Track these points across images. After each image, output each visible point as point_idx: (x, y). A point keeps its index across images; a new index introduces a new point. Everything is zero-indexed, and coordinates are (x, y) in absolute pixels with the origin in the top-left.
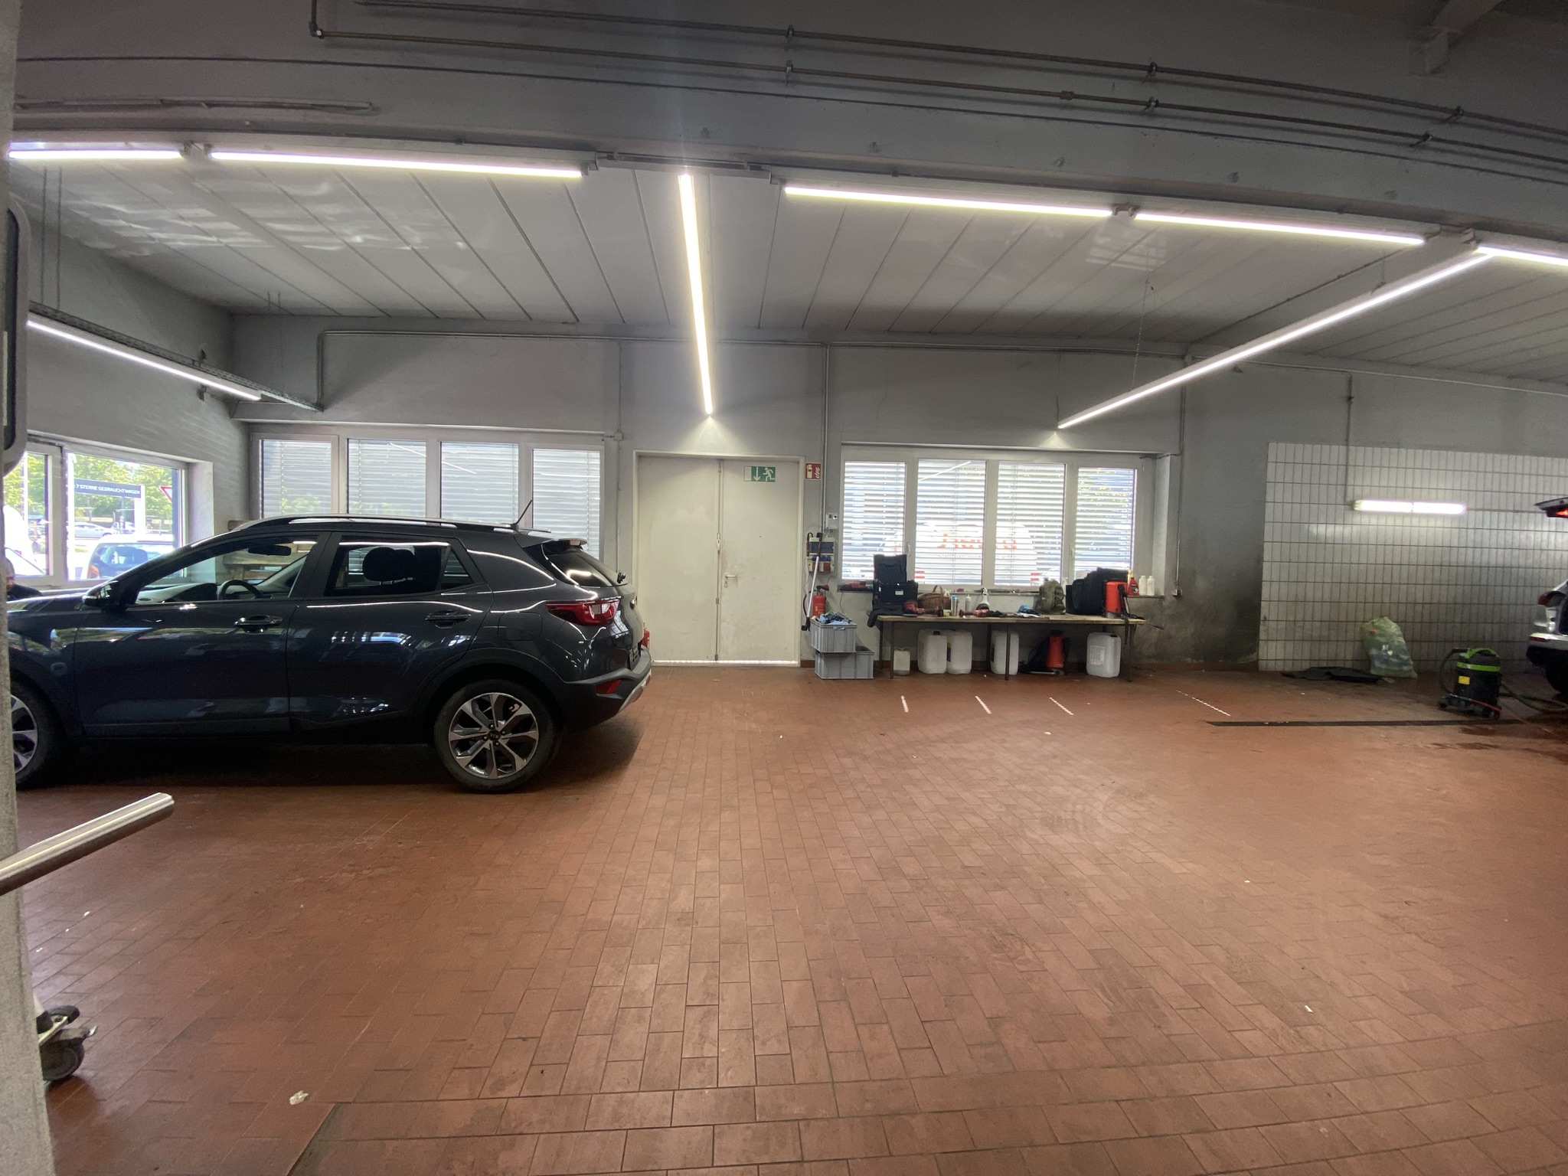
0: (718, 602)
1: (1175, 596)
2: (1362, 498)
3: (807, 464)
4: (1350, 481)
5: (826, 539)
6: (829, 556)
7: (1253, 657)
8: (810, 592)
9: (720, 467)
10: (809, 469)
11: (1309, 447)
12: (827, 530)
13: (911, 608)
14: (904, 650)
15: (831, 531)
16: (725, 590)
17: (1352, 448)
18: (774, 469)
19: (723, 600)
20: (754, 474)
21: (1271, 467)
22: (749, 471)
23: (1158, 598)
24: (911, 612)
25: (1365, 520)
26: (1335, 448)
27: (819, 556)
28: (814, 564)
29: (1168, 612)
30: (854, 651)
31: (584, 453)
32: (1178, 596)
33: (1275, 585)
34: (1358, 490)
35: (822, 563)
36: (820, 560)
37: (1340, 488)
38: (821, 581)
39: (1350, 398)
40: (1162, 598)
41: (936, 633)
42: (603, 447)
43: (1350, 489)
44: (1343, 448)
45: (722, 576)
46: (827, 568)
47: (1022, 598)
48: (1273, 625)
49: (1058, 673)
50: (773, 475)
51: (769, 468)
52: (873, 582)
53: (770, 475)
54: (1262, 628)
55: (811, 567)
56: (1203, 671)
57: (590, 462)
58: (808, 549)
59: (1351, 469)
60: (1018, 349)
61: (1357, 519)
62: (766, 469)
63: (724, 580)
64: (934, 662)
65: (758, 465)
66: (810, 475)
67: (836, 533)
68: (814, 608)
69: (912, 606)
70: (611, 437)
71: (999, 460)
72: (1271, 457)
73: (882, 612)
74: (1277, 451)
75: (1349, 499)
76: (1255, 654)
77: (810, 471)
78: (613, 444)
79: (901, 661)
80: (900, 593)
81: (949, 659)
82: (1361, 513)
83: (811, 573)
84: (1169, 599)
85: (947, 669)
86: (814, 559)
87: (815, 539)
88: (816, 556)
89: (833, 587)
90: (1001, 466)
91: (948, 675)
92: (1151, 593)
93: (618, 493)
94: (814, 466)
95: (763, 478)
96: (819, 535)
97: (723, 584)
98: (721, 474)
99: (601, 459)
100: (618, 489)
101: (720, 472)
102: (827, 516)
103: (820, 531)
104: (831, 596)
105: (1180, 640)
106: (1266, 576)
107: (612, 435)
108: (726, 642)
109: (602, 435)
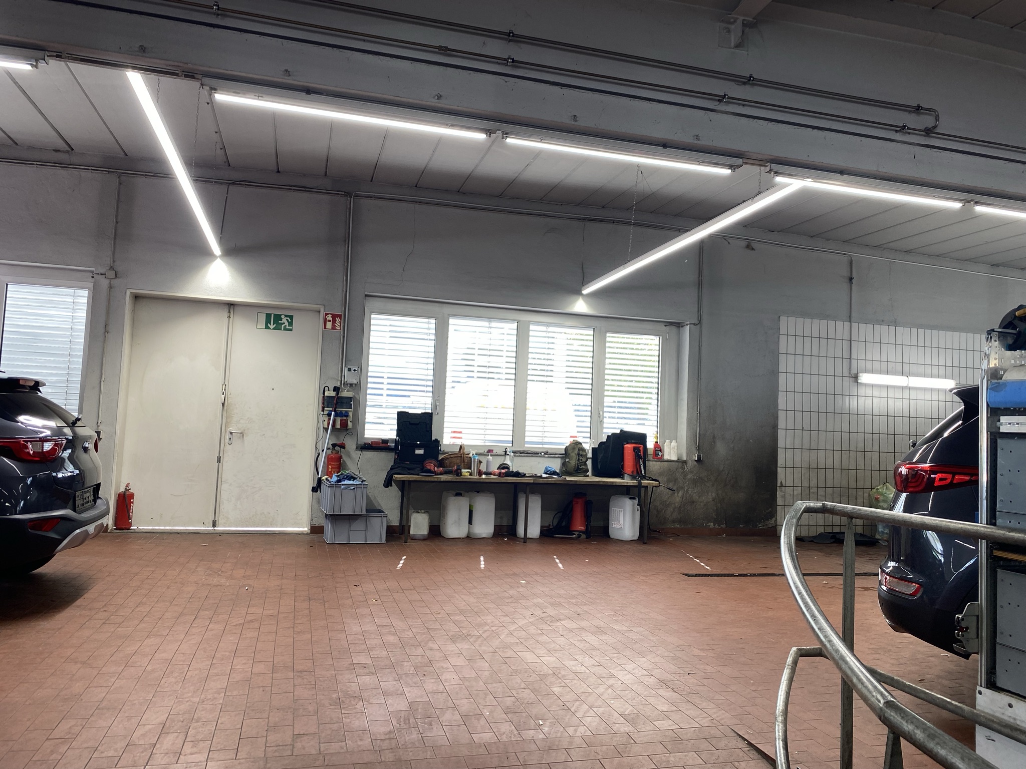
0: (219, 460)
1: (695, 460)
2: (865, 371)
3: (326, 314)
4: (854, 356)
5: (345, 394)
6: (346, 411)
7: (772, 521)
8: (323, 451)
9: (229, 312)
10: (328, 319)
11: (816, 322)
12: (346, 384)
13: (429, 467)
14: (424, 513)
15: (351, 385)
16: (228, 447)
17: (855, 325)
18: (291, 317)
19: (226, 459)
20: (268, 321)
21: (783, 339)
22: (263, 318)
23: (681, 462)
24: (429, 471)
25: (869, 392)
26: (839, 324)
27: (335, 411)
28: (329, 419)
29: (689, 476)
30: (364, 512)
31: (71, 291)
32: (699, 461)
33: (790, 453)
34: (862, 363)
35: (338, 420)
36: (336, 416)
37: (846, 362)
38: (338, 438)
39: (851, 279)
40: (685, 462)
41: (458, 494)
42: (91, 285)
43: (854, 362)
44: (847, 324)
45: (226, 432)
46: (344, 425)
47: (549, 459)
48: (789, 491)
49: (579, 536)
50: (291, 324)
51: (286, 316)
52: (395, 441)
53: (287, 324)
54: (779, 494)
55: (326, 423)
56: (724, 536)
57: (76, 301)
58: (323, 403)
59: (854, 344)
60: (545, 215)
61: (861, 391)
62: (283, 317)
63: (228, 436)
64: (455, 527)
65: (273, 312)
66: (329, 325)
67: (356, 387)
68: (328, 468)
69: (431, 466)
70: (101, 274)
71: (530, 322)
72: (783, 330)
73: (399, 471)
74: (788, 324)
75: (854, 371)
76: (774, 519)
77: (329, 321)
78: (104, 283)
79: (419, 524)
80: (420, 452)
81: (470, 522)
82: (865, 385)
83: (326, 429)
84: (691, 464)
85: (469, 532)
86: (329, 415)
87: (330, 393)
88: (332, 411)
89: (350, 444)
90: (532, 327)
91: (470, 539)
92: (674, 458)
93: (105, 335)
94: (334, 317)
95: (278, 328)
96: (336, 389)
97: (227, 441)
98: (231, 320)
99: (88, 297)
100: (106, 331)
101: (229, 317)
102: (346, 369)
103: (338, 385)
104: (349, 455)
105: (702, 504)
106: (781, 443)
107: (102, 272)
108: (227, 507)
109: (92, 272)
